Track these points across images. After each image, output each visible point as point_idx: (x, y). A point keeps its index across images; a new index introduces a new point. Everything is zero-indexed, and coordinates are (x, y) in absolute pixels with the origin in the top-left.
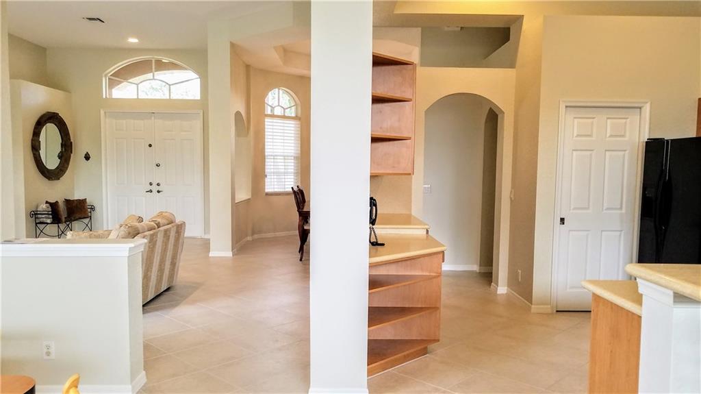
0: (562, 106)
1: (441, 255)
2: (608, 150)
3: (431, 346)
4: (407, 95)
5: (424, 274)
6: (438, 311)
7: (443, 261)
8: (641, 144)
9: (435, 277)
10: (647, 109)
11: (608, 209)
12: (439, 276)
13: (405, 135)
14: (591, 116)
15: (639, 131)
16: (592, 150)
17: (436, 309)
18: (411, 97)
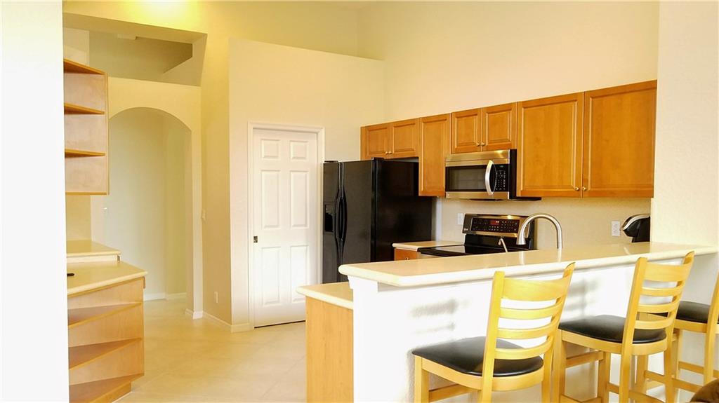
0: (250, 128)
1: (142, 281)
2: (293, 171)
3: (134, 383)
4: (99, 108)
5: (123, 303)
6: (141, 342)
7: (144, 287)
8: (319, 168)
9: (136, 305)
10: (322, 134)
11: (295, 226)
12: (140, 304)
13: (98, 151)
14: (276, 139)
15: (317, 154)
16: (279, 171)
17: (140, 339)
18: (103, 110)
